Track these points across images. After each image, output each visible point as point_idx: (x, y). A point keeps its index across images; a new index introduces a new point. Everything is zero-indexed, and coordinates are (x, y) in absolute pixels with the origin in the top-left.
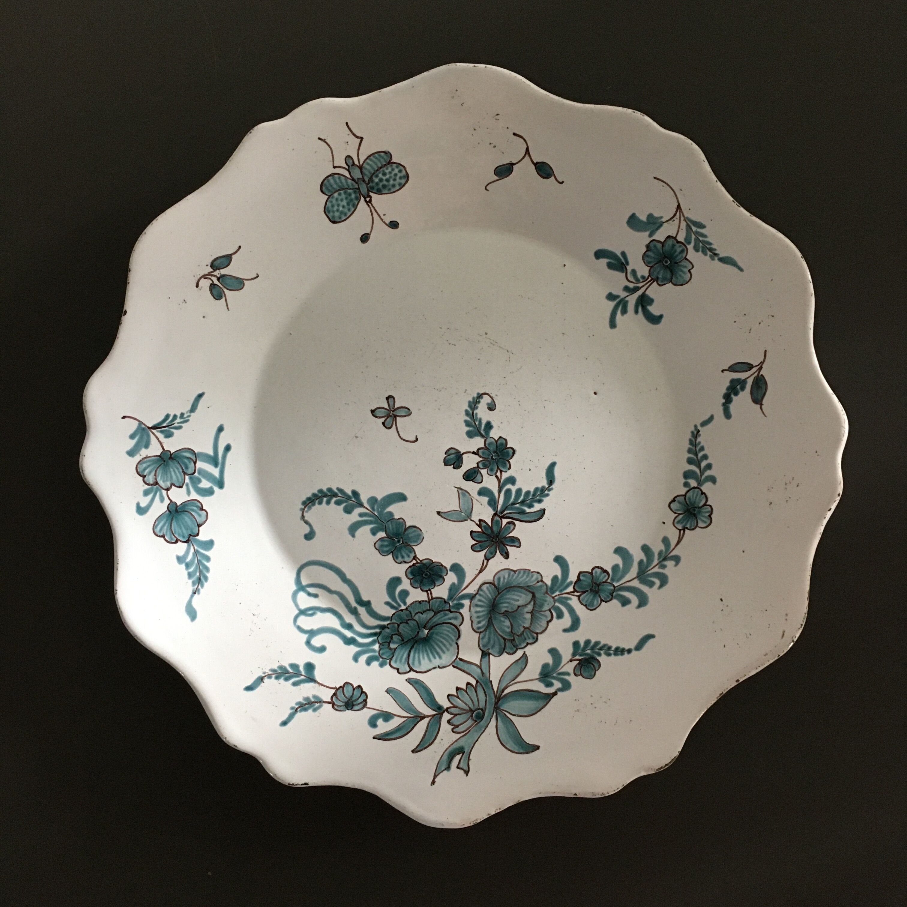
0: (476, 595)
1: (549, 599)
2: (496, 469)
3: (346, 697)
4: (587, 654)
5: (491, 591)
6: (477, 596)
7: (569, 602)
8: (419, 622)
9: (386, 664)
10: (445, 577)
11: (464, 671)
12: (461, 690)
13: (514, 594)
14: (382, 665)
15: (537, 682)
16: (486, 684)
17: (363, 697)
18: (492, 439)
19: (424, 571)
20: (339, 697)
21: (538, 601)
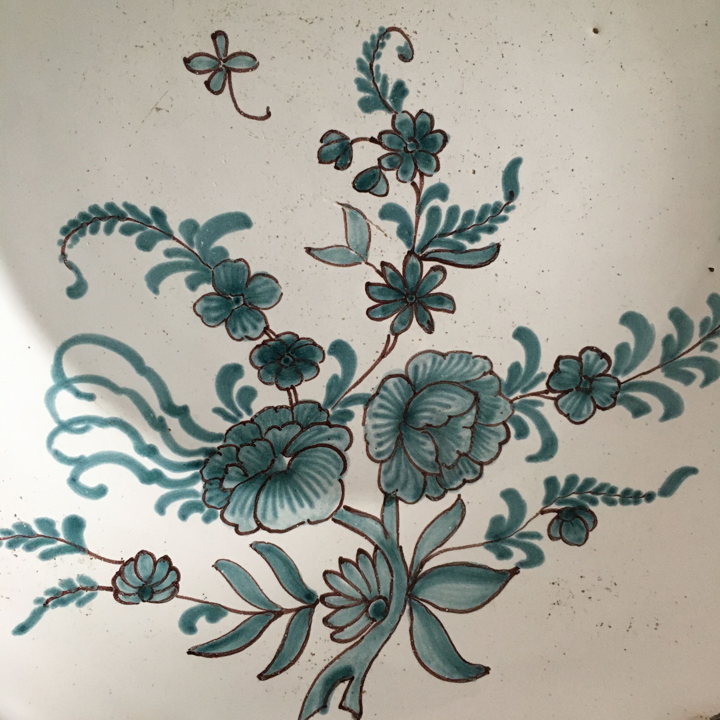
0: (374, 396)
1: (502, 403)
2: (412, 171)
3: (141, 579)
4: (572, 501)
5: (402, 390)
6: (377, 398)
7: (539, 409)
8: (273, 444)
9: (215, 517)
10: (320, 365)
11: (353, 529)
12: (348, 564)
13: (442, 396)
14: (207, 519)
15: (482, 549)
16: (392, 552)
17: (172, 577)
18: (406, 114)
19: (282, 354)
20: (127, 579)
21: (484, 408)
